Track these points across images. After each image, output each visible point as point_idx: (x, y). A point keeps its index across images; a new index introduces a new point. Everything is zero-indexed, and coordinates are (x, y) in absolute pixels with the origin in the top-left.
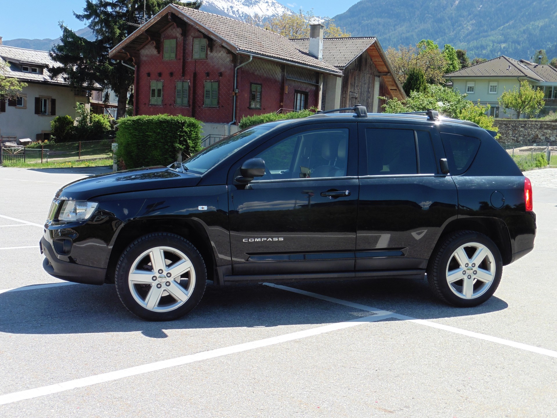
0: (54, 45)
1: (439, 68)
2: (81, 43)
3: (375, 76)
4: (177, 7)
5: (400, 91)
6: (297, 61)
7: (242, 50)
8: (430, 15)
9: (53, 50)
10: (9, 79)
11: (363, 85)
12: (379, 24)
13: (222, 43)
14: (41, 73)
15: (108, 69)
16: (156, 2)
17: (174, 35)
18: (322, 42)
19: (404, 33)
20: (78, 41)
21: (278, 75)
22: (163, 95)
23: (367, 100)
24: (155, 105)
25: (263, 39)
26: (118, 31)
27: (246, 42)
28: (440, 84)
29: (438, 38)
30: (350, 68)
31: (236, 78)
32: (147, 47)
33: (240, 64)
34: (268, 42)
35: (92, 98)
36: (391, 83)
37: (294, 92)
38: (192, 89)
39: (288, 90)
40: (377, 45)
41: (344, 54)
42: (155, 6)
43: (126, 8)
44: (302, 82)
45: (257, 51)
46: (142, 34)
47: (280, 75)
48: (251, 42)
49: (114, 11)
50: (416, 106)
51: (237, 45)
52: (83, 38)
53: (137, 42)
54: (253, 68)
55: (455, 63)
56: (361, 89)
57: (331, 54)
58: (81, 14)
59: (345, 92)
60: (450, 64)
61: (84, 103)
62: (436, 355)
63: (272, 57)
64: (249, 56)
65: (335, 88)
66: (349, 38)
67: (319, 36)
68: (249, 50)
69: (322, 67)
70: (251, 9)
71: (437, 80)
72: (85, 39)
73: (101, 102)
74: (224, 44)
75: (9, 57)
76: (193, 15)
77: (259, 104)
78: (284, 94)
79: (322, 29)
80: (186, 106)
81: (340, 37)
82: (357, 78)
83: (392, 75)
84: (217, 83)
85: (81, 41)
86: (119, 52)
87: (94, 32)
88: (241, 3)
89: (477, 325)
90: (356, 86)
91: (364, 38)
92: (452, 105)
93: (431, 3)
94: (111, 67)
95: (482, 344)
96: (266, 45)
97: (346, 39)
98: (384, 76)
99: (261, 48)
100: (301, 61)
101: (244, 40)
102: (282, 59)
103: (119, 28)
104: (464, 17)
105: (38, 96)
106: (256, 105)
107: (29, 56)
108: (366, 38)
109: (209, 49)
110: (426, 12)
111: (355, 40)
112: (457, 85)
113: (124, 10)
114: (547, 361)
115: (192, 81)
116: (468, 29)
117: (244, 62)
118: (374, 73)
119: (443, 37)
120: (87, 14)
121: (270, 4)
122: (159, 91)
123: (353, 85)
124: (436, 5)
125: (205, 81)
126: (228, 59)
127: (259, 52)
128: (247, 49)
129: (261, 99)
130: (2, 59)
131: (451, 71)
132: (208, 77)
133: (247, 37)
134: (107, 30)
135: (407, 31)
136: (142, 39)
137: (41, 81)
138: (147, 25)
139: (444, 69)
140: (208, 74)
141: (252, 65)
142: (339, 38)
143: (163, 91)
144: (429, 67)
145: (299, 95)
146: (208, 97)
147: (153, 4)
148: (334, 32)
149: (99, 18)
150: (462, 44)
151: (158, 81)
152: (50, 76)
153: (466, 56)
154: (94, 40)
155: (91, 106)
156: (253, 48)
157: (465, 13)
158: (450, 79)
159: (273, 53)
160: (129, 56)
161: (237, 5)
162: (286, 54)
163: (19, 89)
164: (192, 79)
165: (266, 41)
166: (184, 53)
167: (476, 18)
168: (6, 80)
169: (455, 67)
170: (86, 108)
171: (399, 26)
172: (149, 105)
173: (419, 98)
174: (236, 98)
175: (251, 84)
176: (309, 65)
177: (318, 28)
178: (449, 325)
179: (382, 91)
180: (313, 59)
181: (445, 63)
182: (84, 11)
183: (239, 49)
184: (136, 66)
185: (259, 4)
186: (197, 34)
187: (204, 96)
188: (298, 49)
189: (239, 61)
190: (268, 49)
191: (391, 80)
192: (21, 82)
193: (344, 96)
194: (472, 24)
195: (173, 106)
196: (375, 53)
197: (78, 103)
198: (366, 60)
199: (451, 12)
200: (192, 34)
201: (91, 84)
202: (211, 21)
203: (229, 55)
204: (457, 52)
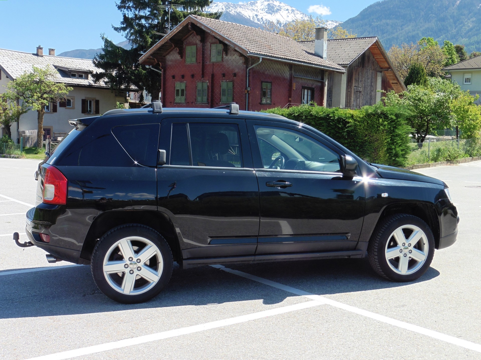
0: (97, 54)
1: (439, 62)
2: (119, 51)
3: (377, 71)
4: (196, 18)
5: (400, 84)
6: (303, 61)
7: (252, 52)
8: (434, 15)
9: (95, 58)
10: (57, 85)
11: (366, 80)
12: (388, 25)
13: (235, 47)
14: (87, 78)
15: (142, 73)
16: (182, 14)
17: (194, 42)
18: (326, 43)
19: (410, 32)
20: (116, 50)
21: (287, 74)
22: (186, 95)
23: (370, 93)
24: (179, 103)
25: (273, 42)
26: (150, 40)
27: (256, 46)
28: (440, 76)
29: (442, 35)
30: (354, 65)
31: (248, 78)
32: (171, 53)
33: (252, 65)
34: (277, 45)
35: (130, 98)
36: (392, 77)
37: (301, 88)
38: (210, 88)
39: (296, 86)
40: (378, 43)
41: (348, 53)
42: (182, 17)
43: (157, 19)
44: (308, 79)
45: (266, 54)
46: (166, 42)
47: (288, 73)
48: (261, 45)
49: (147, 23)
50: (412, 98)
51: (248, 48)
52: (120, 47)
53: (163, 49)
54: (264, 68)
55: (454, 57)
56: (365, 84)
57: (337, 53)
58: (119, 27)
59: (350, 86)
60: (449, 58)
61: (123, 103)
62: (350, 346)
63: (280, 58)
64: (259, 58)
65: (341, 84)
66: (354, 38)
67: (323, 38)
68: (259, 53)
69: (326, 65)
70: (273, 16)
71: (437, 73)
72: (122, 48)
73: (137, 102)
74: (236, 49)
75: (60, 66)
76: (210, 24)
77: (269, 100)
78: (292, 90)
79: (326, 32)
80: (206, 104)
81: (347, 38)
82: (360, 74)
83: (393, 71)
84: (232, 82)
85: (119, 49)
86: (148, 58)
87: (129, 42)
88: (265, 11)
89: (406, 312)
90: (359, 81)
91: (366, 38)
92: (445, 95)
93: (434, 4)
94: (144, 72)
95: (402, 333)
96: (275, 48)
97: (350, 40)
98: (386, 72)
99: (270, 50)
100: (306, 61)
101: (255, 44)
102: (289, 59)
103: (151, 38)
104: (464, 15)
105: (84, 98)
106: (266, 101)
107: (77, 64)
108: (368, 38)
109: (224, 53)
110: (430, 12)
111: (358, 41)
112: (455, 77)
113: (156, 22)
114: (461, 354)
115: (210, 81)
116: (469, 26)
117: (255, 63)
118: (376, 68)
119: (446, 34)
120: (124, 27)
121: (290, 12)
122: (183, 91)
123: (357, 81)
124: (439, 5)
125: (222, 82)
126: (241, 61)
127: (268, 54)
128: (257, 52)
129: (271, 95)
130: (54, 68)
131: (450, 64)
132: (224, 78)
133: (258, 41)
134: (141, 40)
135: (413, 30)
136: (168, 47)
137: (87, 85)
138: (170, 34)
139: (443, 63)
140: (224, 75)
141: (262, 66)
142: (345, 39)
143: (186, 91)
144: (429, 62)
145: (306, 91)
146: (224, 95)
147: (179, 16)
148: (341, 34)
149: (134, 29)
150: (463, 39)
151: (181, 82)
152: (93, 81)
153: (464, 51)
154: (130, 49)
155: (129, 105)
156: (263, 51)
157: (466, 12)
158: (449, 72)
159: (281, 54)
160: (156, 62)
161: (261, 13)
162: (292, 55)
163: (66, 92)
164: (210, 79)
165: (275, 44)
166: (203, 57)
167: (475, 16)
168: (55, 85)
169: (454, 60)
170: (125, 107)
171: (406, 25)
172: (174, 103)
173: (415, 90)
174: (248, 95)
175: (262, 82)
176: (314, 64)
177: (322, 31)
178: (377, 313)
179: (384, 84)
180: (318, 58)
181: (444, 57)
182: (121, 24)
183: (250, 52)
184: (162, 70)
185: (280, 12)
186: (214, 40)
187: (221, 94)
188: (304, 51)
189: (250, 62)
190: (277, 52)
191: (392, 74)
192: (67, 86)
193: (349, 90)
194: (473, 22)
195: (195, 104)
196: (376, 51)
197: (118, 103)
198: (369, 57)
199: (453, 11)
200: (210, 40)
201: (128, 86)
202: (226, 28)
203: (241, 58)
204: (456, 47)
